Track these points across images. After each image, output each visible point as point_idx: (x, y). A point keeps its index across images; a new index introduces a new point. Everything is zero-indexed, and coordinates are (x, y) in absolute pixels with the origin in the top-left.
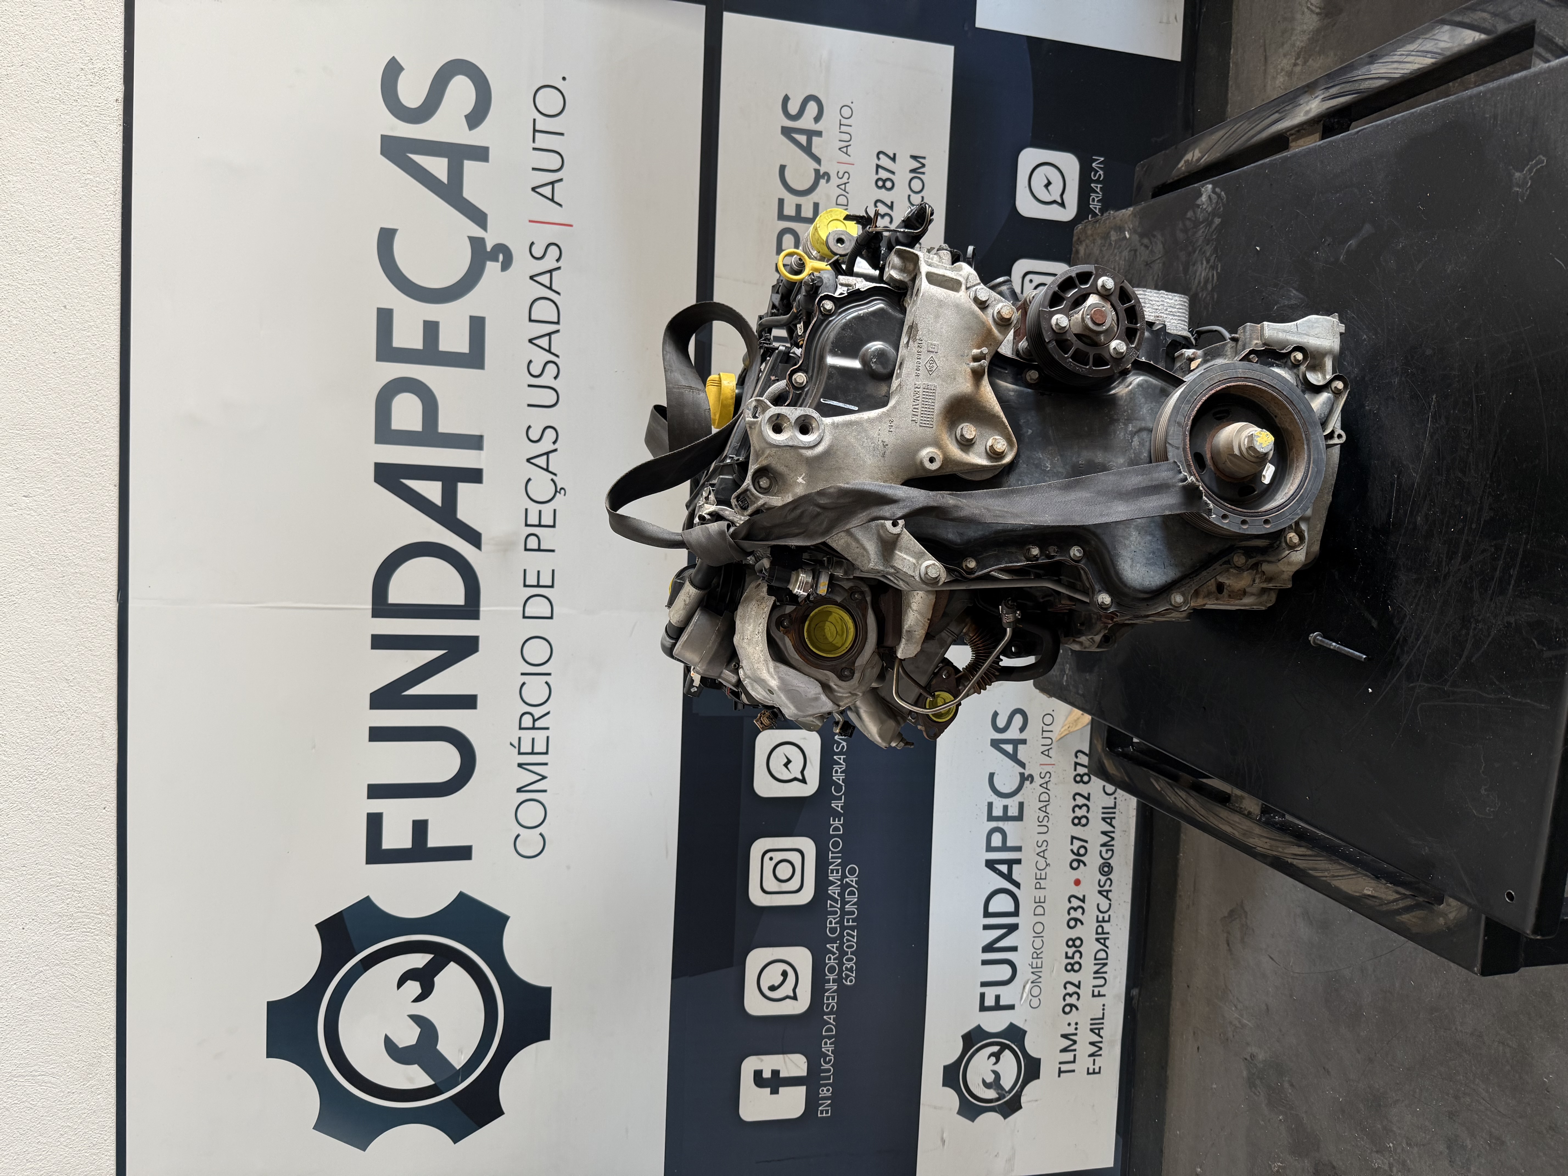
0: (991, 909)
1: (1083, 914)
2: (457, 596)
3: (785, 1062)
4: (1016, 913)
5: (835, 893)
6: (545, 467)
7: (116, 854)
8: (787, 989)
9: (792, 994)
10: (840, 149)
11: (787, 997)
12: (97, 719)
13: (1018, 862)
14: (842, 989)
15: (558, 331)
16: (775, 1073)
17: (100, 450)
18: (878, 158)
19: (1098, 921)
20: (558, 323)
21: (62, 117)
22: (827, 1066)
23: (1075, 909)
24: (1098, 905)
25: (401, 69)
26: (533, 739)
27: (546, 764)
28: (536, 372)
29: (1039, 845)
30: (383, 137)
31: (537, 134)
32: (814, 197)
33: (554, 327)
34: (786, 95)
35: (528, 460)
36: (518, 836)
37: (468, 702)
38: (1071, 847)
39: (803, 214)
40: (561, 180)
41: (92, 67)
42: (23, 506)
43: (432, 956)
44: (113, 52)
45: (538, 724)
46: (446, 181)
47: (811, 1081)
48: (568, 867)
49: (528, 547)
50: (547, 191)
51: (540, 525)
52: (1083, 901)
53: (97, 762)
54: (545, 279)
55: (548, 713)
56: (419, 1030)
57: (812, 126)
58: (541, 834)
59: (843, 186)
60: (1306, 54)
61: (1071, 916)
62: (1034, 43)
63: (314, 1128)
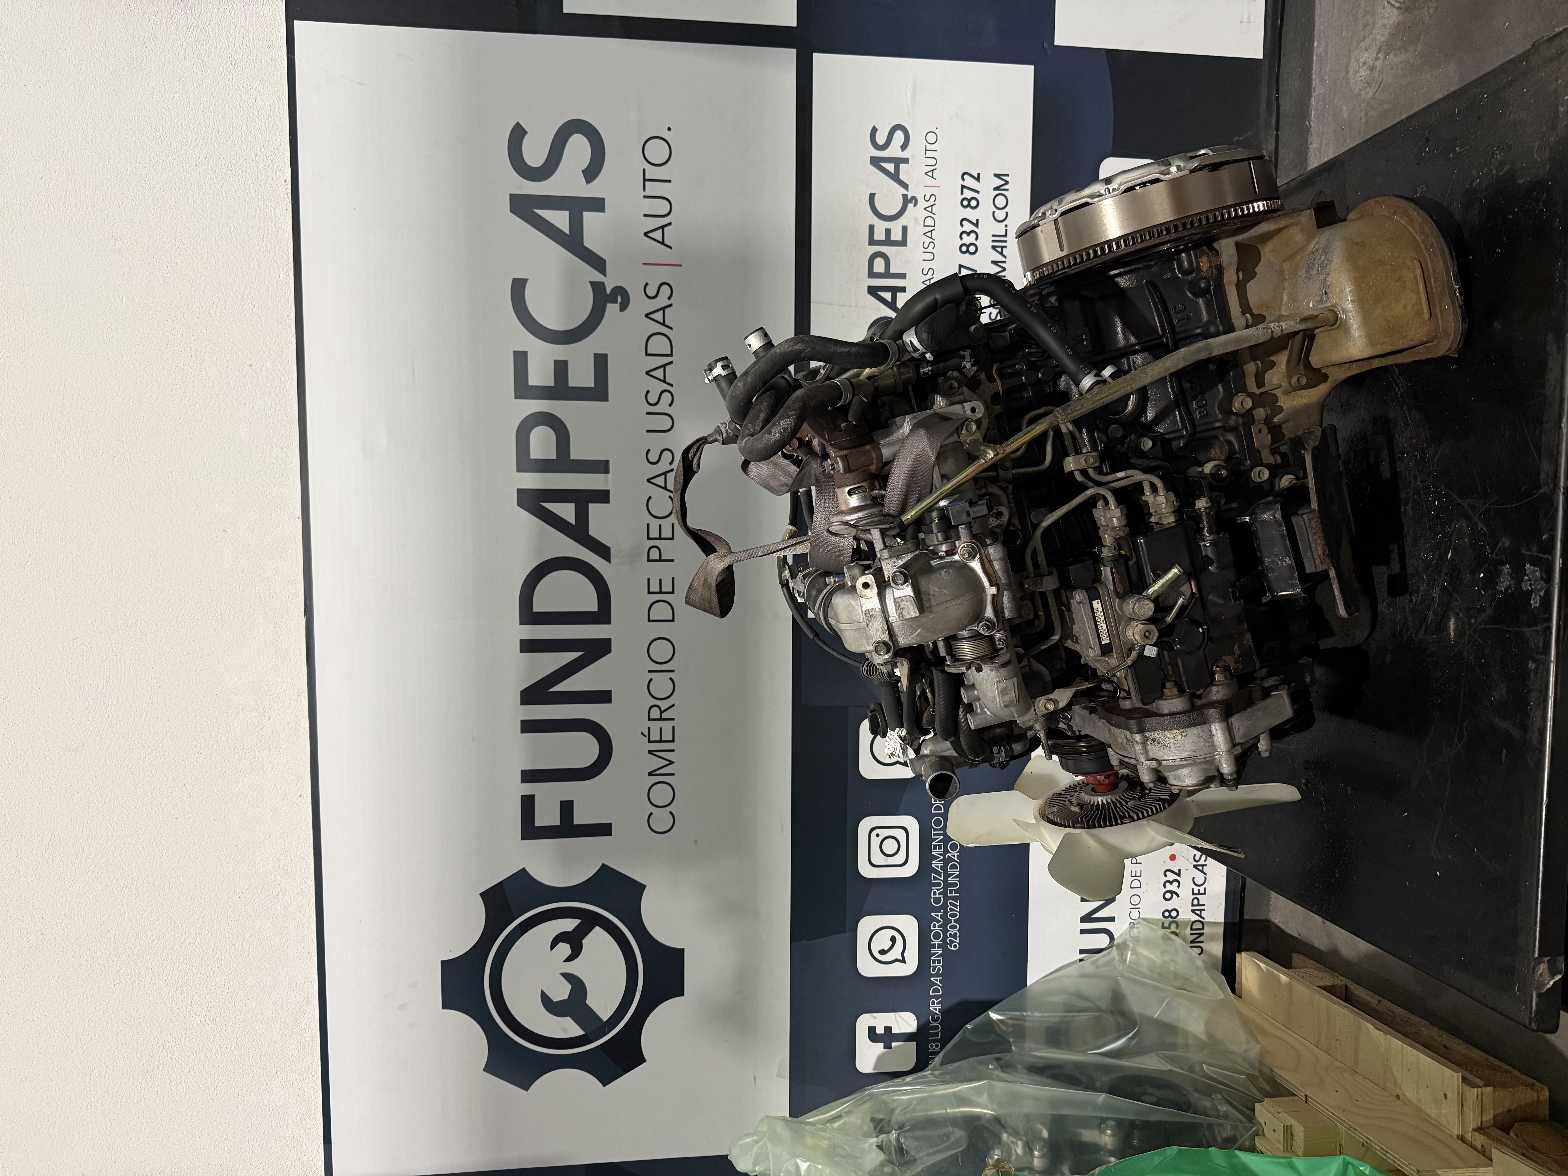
1: (1179, 887)
2: (590, 603)
3: (896, 1020)
5: (938, 867)
6: (663, 486)
8: (896, 953)
9: (901, 958)
10: (926, 173)
11: (897, 960)
12: (293, 718)
14: (947, 953)
15: (671, 363)
16: (888, 1029)
18: (963, 179)
19: (1193, 894)
20: (671, 355)
22: (935, 1024)
23: (1171, 883)
24: (1194, 878)
25: (526, 132)
26: (661, 729)
27: (673, 751)
28: (653, 400)
30: (511, 195)
31: (647, 183)
32: (902, 221)
33: (668, 359)
34: (874, 127)
35: (649, 481)
36: (651, 814)
37: (604, 697)
39: (893, 238)
40: (670, 224)
45: (664, 716)
46: (568, 232)
47: (920, 1037)
48: (696, 843)
50: (658, 235)
51: (660, 538)
52: (1179, 875)
54: (658, 316)
55: (673, 705)
56: (570, 987)
57: (900, 154)
58: (671, 812)
59: (930, 209)
60: (1388, 48)
61: (1167, 889)
62: (1112, 55)
63: (484, 1070)
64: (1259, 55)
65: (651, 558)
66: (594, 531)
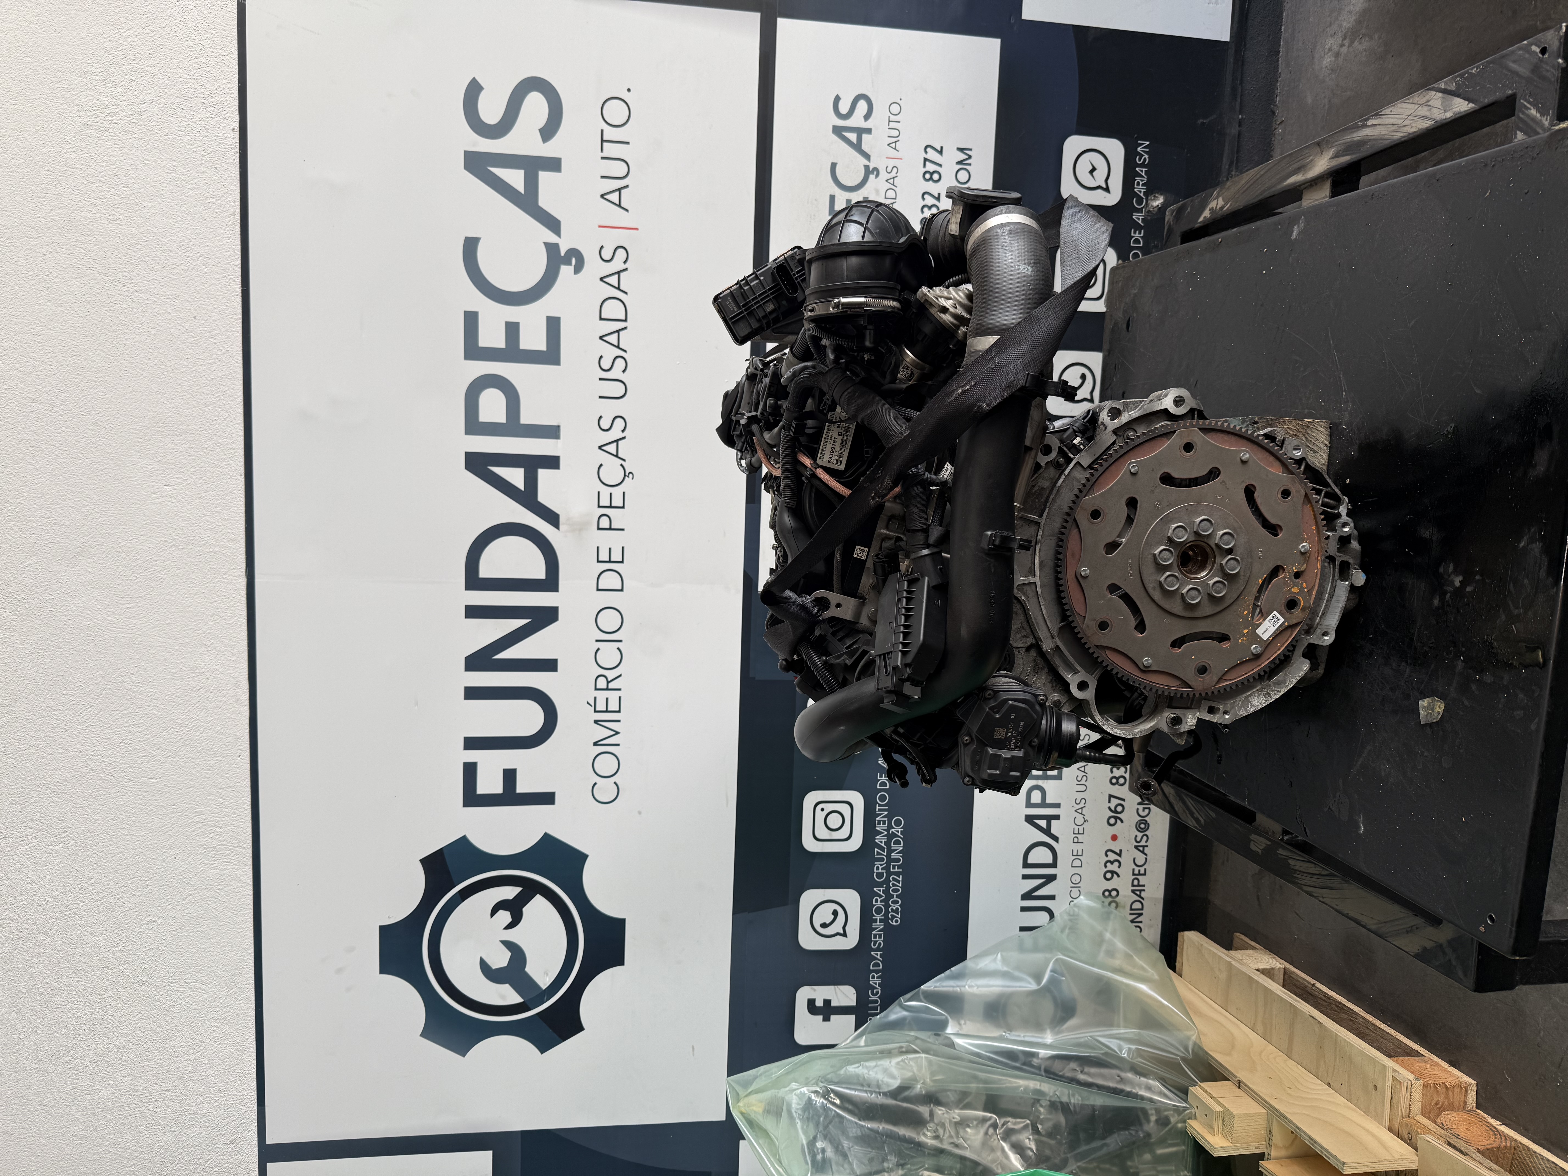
0: (1030, 860)
1: (1119, 867)
2: (538, 570)
3: (836, 993)
4: (1054, 865)
5: (882, 842)
6: (615, 454)
7: (250, 796)
8: (837, 927)
9: (842, 932)
10: (888, 145)
11: (838, 934)
12: (231, 679)
13: (1057, 817)
14: (888, 929)
15: (625, 328)
16: (827, 1002)
17: (227, 444)
18: (926, 152)
19: (1134, 874)
20: (625, 320)
21: (188, 147)
22: (874, 998)
23: (1112, 863)
24: (1134, 859)
25: (481, 89)
26: (607, 699)
27: (619, 721)
28: (606, 366)
29: (1078, 802)
30: (465, 152)
31: (605, 144)
32: (863, 193)
33: (622, 325)
34: (837, 95)
35: (600, 448)
36: (595, 784)
37: (550, 665)
38: (1109, 805)
40: (627, 186)
41: (212, 100)
42: (165, 494)
43: (521, 889)
44: (229, 86)
45: (611, 686)
46: (523, 192)
47: (859, 1011)
48: (640, 813)
49: (601, 526)
50: (614, 197)
51: (611, 507)
52: (1120, 855)
53: (232, 716)
54: (613, 280)
55: (620, 676)
56: (510, 954)
57: (863, 124)
58: (615, 783)
59: (892, 181)
60: (1353, 35)
61: (1108, 869)
62: (1080, 31)
63: (421, 1035)
64: (1226, 37)
65: (600, 527)
66: (543, 497)
